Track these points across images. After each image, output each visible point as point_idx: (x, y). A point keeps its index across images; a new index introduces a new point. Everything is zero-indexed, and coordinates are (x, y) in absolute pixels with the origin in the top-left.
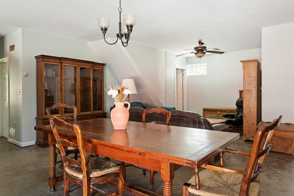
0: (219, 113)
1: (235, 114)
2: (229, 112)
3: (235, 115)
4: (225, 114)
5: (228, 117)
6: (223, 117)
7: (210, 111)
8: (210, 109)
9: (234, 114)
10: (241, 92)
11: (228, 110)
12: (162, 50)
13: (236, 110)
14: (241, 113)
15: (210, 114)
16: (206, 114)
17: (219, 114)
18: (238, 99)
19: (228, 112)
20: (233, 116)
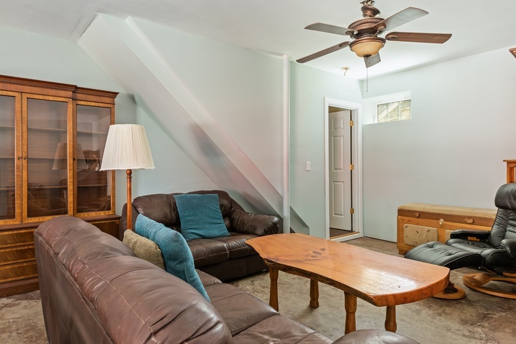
0: (443, 224)
1: (494, 230)
2: (473, 223)
3: (492, 233)
4: (459, 228)
5: (469, 238)
6: (452, 241)
7: (417, 215)
8: (416, 212)
9: (489, 229)
10: (512, 165)
11: (469, 218)
12: (279, 57)
13: (494, 217)
14: (511, 228)
15: (418, 224)
16: (406, 225)
17: (442, 226)
18: (504, 186)
19: (470, 224)
20: (484, 239)
